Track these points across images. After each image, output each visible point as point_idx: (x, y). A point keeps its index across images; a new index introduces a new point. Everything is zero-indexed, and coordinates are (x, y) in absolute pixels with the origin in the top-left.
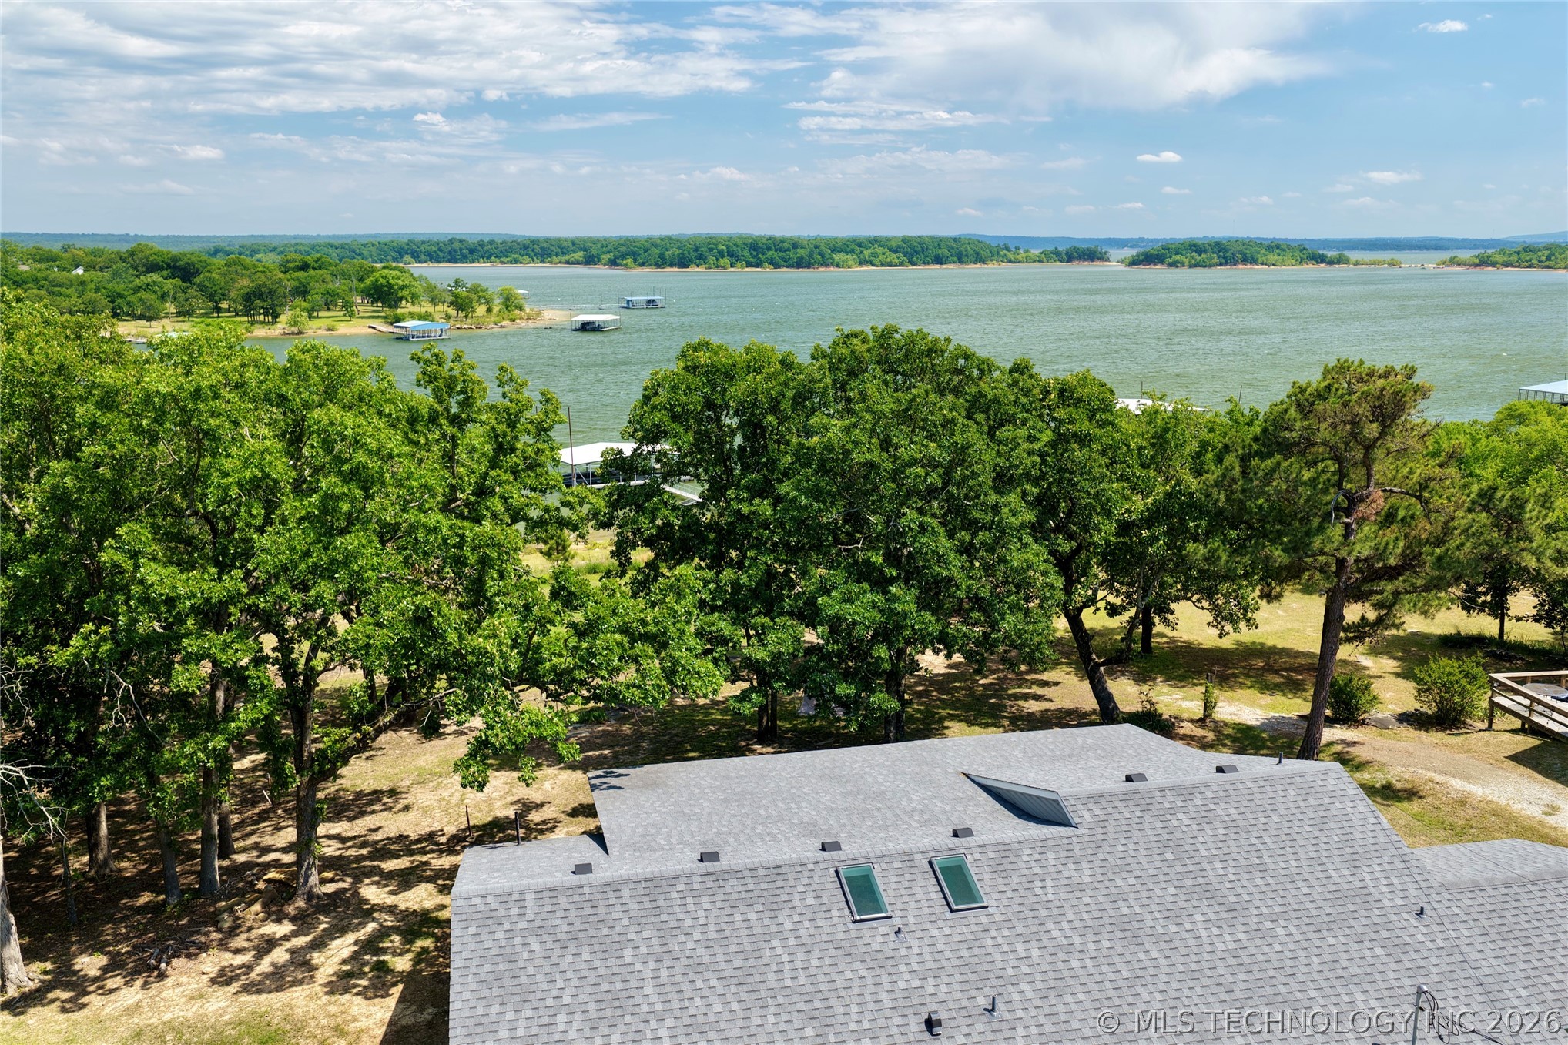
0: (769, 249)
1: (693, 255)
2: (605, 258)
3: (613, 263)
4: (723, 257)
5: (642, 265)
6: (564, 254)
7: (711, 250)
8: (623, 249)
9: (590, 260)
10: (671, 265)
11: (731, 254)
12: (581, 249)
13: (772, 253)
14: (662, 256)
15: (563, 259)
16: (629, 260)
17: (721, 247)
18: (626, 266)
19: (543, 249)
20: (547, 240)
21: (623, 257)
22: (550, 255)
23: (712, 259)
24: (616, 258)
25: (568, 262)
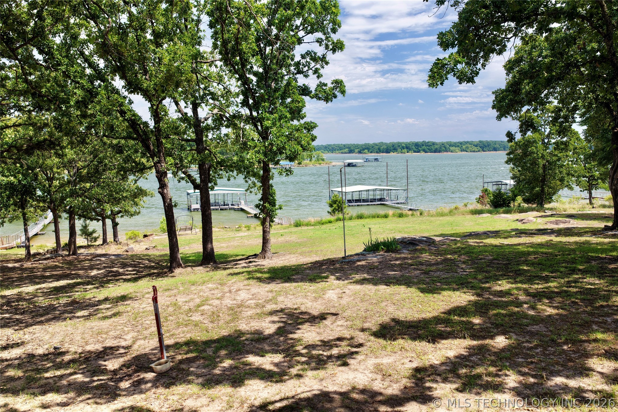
0: (423, 145)
1: (392, 148)
2: (357, 151)
3: (360, 152)
4: (404, 149)
5: (371, 152)
6: (340, 150)
7: (399, 146)
8: (364, 147)
9: (351, 151)
10: (383, 152)
11: (407, 148)
12: (347, 148)
13: (424, 147)
14: (379, 149)
15: (340, 152)
16: (366, 151)
17: (403, 145)
18: (365, 153)
19: (333, 148)
20: (334, 145)
21: (364, 150)
22: (335, 150)
23: (399, 150)
24: (361, 150)
25: (342, 153)
